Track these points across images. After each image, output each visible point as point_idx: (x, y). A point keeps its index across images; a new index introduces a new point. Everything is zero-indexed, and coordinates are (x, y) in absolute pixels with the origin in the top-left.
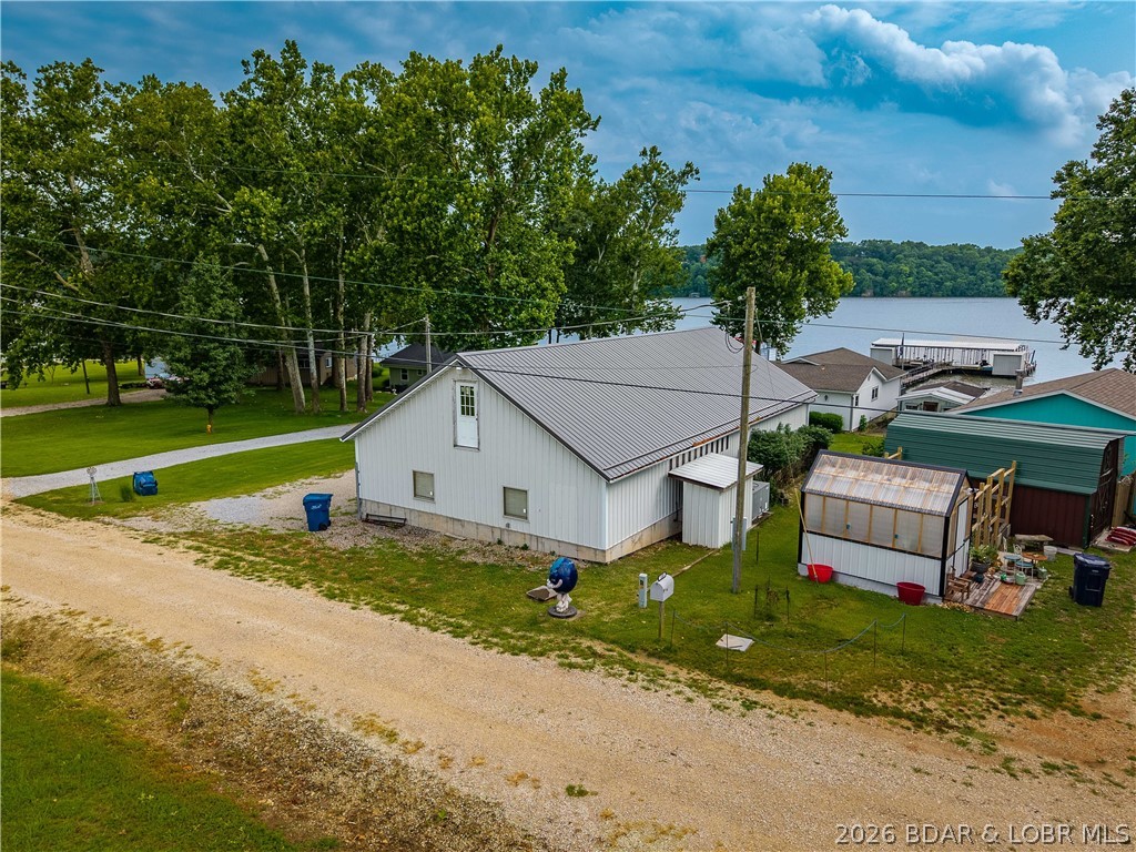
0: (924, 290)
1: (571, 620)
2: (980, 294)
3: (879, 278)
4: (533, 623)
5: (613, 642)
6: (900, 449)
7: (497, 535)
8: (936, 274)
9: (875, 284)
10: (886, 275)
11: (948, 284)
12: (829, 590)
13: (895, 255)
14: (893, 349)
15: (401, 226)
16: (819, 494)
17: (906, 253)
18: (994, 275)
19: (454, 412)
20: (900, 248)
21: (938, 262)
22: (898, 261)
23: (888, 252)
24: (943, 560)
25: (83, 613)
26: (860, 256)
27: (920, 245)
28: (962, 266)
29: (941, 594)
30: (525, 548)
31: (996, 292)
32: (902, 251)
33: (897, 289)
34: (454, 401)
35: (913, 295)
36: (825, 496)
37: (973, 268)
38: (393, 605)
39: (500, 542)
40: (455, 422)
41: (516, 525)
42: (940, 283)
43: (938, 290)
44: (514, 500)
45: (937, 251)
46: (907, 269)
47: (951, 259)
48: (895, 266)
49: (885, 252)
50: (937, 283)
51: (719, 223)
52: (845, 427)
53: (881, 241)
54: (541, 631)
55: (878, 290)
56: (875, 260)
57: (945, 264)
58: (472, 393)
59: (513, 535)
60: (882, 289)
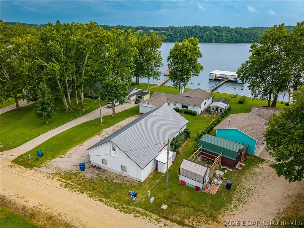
0: (229, 41)
1: (136, 202)
2: (242, 42)
3: (217, 37)
4: (128, 203)
5: (143, 208)
6: (202, 146)
7: (120, 174)
8: (232, 36)
9: (216, 39)
10: (218, 36)
11: (234, 39)
12: (184, 187)
13: (221, 30)
14: (215, 75)
15: (91, 74)
16: (182, 168)
17: (224, 30)
18: (246, 37)
19: (110, 150)
20: (223, 28)
21: (232, 33)
22: (222, 32)
23: (220, 29)
24: (203, 184)
25: (43, 205)
26: (212, 31)
27: (228, 28)
28: (238, 34)
29: (203, 189)
30: (126, 177)
31: (247, 41)
32: (223, 29)
33: (221, 40)
34: (110, 148)
35: (225, 42)
36: (184, 169)
37: (241, 34)
38: (102, 199)
39: (121, 175)
40: (111, 151)
41: (124, 172)
42: (233, 39)
43: (232, 41)
44: (123, 168)
45: (232, 29)
46: (224, 35)
47: (236, 32)
48: (221, 34)
49: (219, 29)
50: (232, 39)
51: (171, 53)
52: (198, 114)
53: (218, 26)
54: (130, 205)
55: (216, 40)
56: (216, 32)
57: (234, 33)
58: (114, 147)
59: (123, 174)
60: (217, 40)
